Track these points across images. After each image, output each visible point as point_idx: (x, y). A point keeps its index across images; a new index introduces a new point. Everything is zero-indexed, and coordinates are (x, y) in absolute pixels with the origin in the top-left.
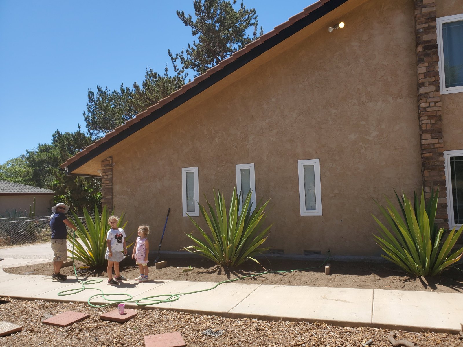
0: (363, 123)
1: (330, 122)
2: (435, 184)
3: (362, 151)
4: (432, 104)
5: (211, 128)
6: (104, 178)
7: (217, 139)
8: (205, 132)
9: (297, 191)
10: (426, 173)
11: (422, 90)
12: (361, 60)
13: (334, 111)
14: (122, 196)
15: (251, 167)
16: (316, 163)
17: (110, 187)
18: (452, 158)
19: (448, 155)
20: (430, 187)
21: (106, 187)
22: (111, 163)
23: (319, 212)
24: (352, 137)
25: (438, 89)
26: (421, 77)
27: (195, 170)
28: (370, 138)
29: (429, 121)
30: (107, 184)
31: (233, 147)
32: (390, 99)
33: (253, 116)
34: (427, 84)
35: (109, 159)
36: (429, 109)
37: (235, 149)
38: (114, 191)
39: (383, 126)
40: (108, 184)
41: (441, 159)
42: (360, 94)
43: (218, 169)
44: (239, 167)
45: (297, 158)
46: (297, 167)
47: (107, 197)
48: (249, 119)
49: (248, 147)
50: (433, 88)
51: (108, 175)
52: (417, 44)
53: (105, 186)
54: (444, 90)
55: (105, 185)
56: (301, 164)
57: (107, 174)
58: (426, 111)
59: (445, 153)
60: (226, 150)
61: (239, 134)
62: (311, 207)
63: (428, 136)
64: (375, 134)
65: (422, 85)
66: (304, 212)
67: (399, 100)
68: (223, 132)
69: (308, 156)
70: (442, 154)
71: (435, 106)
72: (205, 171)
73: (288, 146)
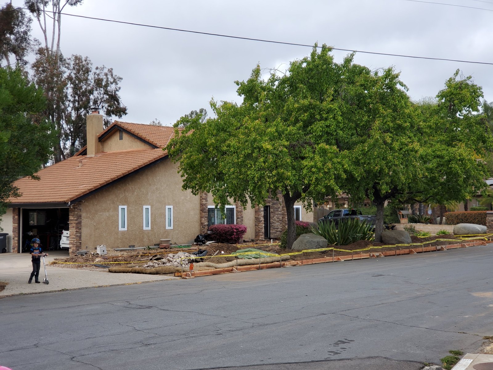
2: (206, 217)
3: (185, 204)
5: (133, 187)
7: (135, 193)
8: (130, 188)
9: (165, 219)
10: (204, 213)
15: (149, 207)
16: (171, 207)
20: (204, 218)
23: (172, 228)
24: (183, 198)
28: (188, 199)
29: (205, 195)
31: (142, 197)
33: (150, 184)
38: (82, 216)
39: (191, 195)
41: (207, 209)
43: (136, 207)
44: (145, 207)
45: (165, 205)
46: (166, 208)
47: (79, 220)
49: (148, 198)
57: (79, 206)
60: (139, 198)
61: (145, 191)
62: (170, 225)
64: (189, 197)
66: (167, 228)
68: (138, 189)
69: (169, 204)
70: (207, 207)
72: (130, 208)
73: (163, 199)
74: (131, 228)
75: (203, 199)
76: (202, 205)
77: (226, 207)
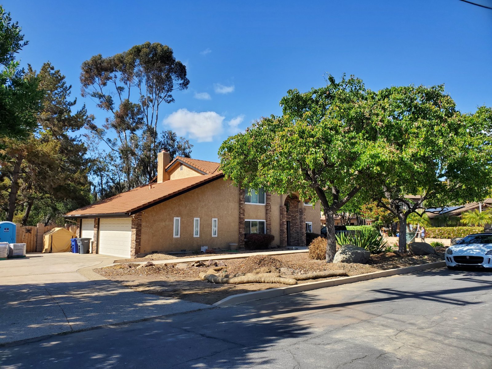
0: (228, 208)
1: (221, 207)
3: (227, 217)
7: (188, 207)
8: (184, 203)
9: (212, 229)
13: (221, 204)
14: (146, 228)
16: (217, 219)
18: (245, 221)
20: (242, 229)
23: (217, 236)
24: (225, 212)
27: (179, 218)
28: (229, 214)
29: (242, 211)
30: (139, 222)
33: (200, 201)
36: (242, 208)
37: (194, 212)
38: (142, 225)
39: (232, 210)
42: (228, 199)
43: (188, 219)
44: (195, 219)
45: (212, 217)
47: (139, 228)
49: (198, 211)
56: (213, 219)
57: (140, 216)
60: (191, 212)
61: (195, 206)
62: (215, 234)
66: (213, 236)
67: (235, 204)
68: (190, 205)
69: (215, 217)
72: (183, 219)
73: (210, 213)
74: (184, 236)
75: (241, 214)
76: (240, 218)
77: (258, 220)
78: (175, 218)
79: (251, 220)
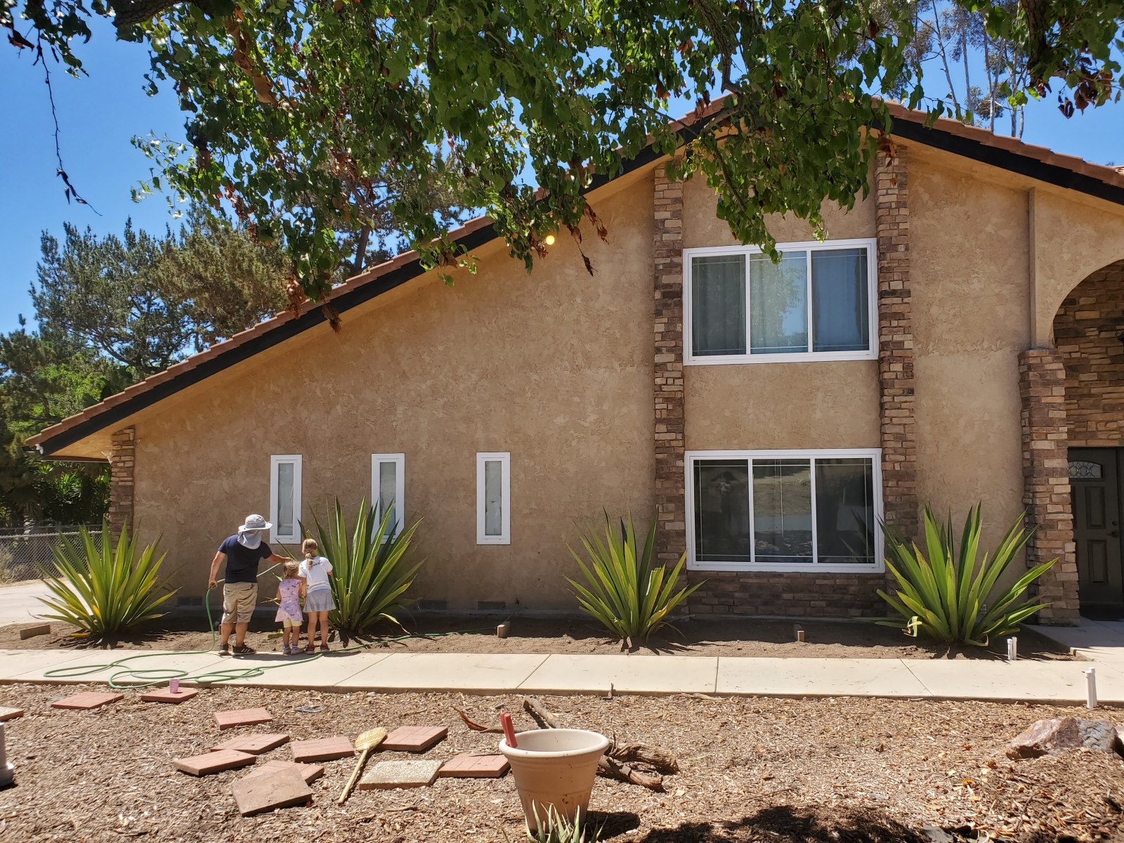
0: (576, 399)
1: (529, 394)
2: (670, 500)
3: (574, 443)
4: (670, 381)
5: (330, 386)
6: (117, 467)
7: (338, 407)
9: (473, 504)
10: (659, 484)
11: (658, 359)
12: (579, 300)
13: (536, 377)
14: (153, 502)
15: (399, 459)
16: (505, 458)
17: (130, 484)
18: (696, 462)
19: (691, 457)
20: (662, 504)
21: (120, 484)
22: (132, 439)
23: (505, 538)
24: (560, 420)
25: (680, 358)
26: (658, 337)
27: (296, 460)
28: (586, 425)
29: (664, 406)
30: (121, 479)
31: (368, 423)
32: (616, 365)
33: (404, 372)
34: (664, 350)
35: (128, 431)
36: (665, 388)
37: (372, 426)
38: (137, 491)
39: (605, 407)
40: (125, 479)
41: (679, 463)
42: (574, 353)
43: (340, 460)
44: (377, 459)
45: (474, 448)
46: (475, 462)
47: (121, 503)
48: (398, 376)
49: (394, 424)
50: (672, 357)
51: (124, 462)
52: (656, 288)
53: (117, 482)
54: (689, 359)
55: (117, 479)
56: (482, 458)
57: (123, 459)
58: (661, 390)
59: (688, 454)
60: (355, 427)
61: (380, 400)
62: (493, 530)
63: (662, 428)
64: (592, 417)
65: (658, 350)
66: (482, 538)
67: (629, 369)
68: (351, 395)
69: (492, 447)
70: (682, 457)
71: (673, 384)
72: (315, 463)
73: (462, 427)
75: (657, 422)
76: (657, 446)
77: (812, 454)
78: (275, 460)
79: (750, 455)
